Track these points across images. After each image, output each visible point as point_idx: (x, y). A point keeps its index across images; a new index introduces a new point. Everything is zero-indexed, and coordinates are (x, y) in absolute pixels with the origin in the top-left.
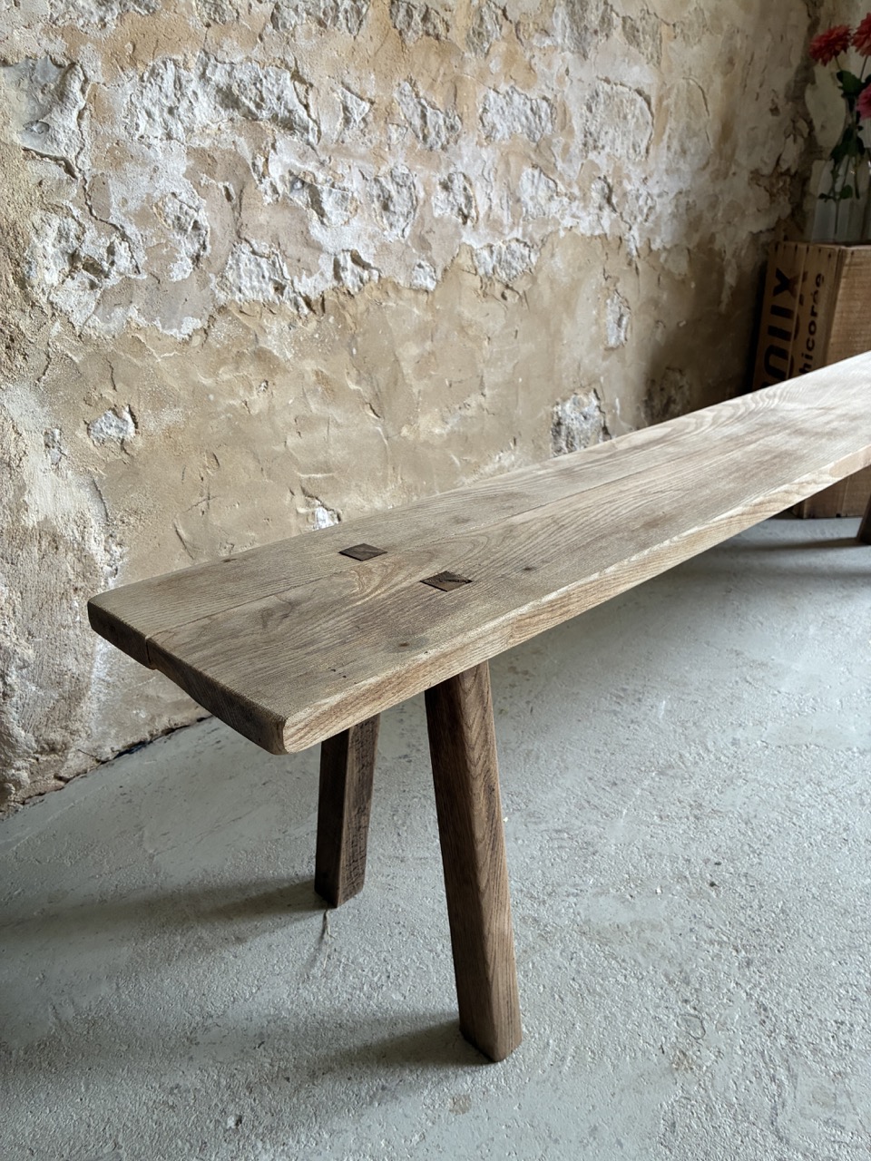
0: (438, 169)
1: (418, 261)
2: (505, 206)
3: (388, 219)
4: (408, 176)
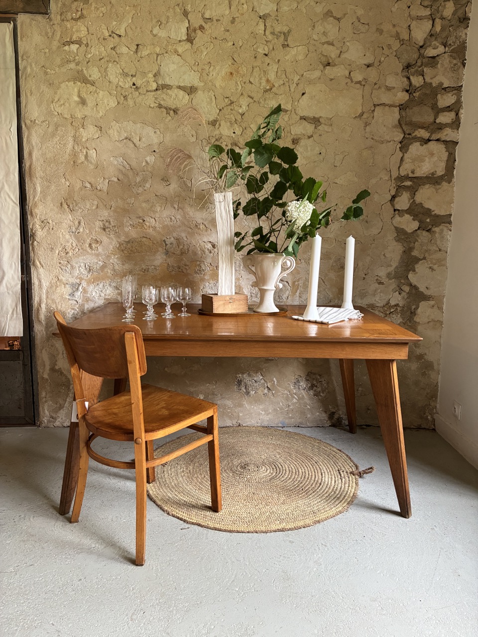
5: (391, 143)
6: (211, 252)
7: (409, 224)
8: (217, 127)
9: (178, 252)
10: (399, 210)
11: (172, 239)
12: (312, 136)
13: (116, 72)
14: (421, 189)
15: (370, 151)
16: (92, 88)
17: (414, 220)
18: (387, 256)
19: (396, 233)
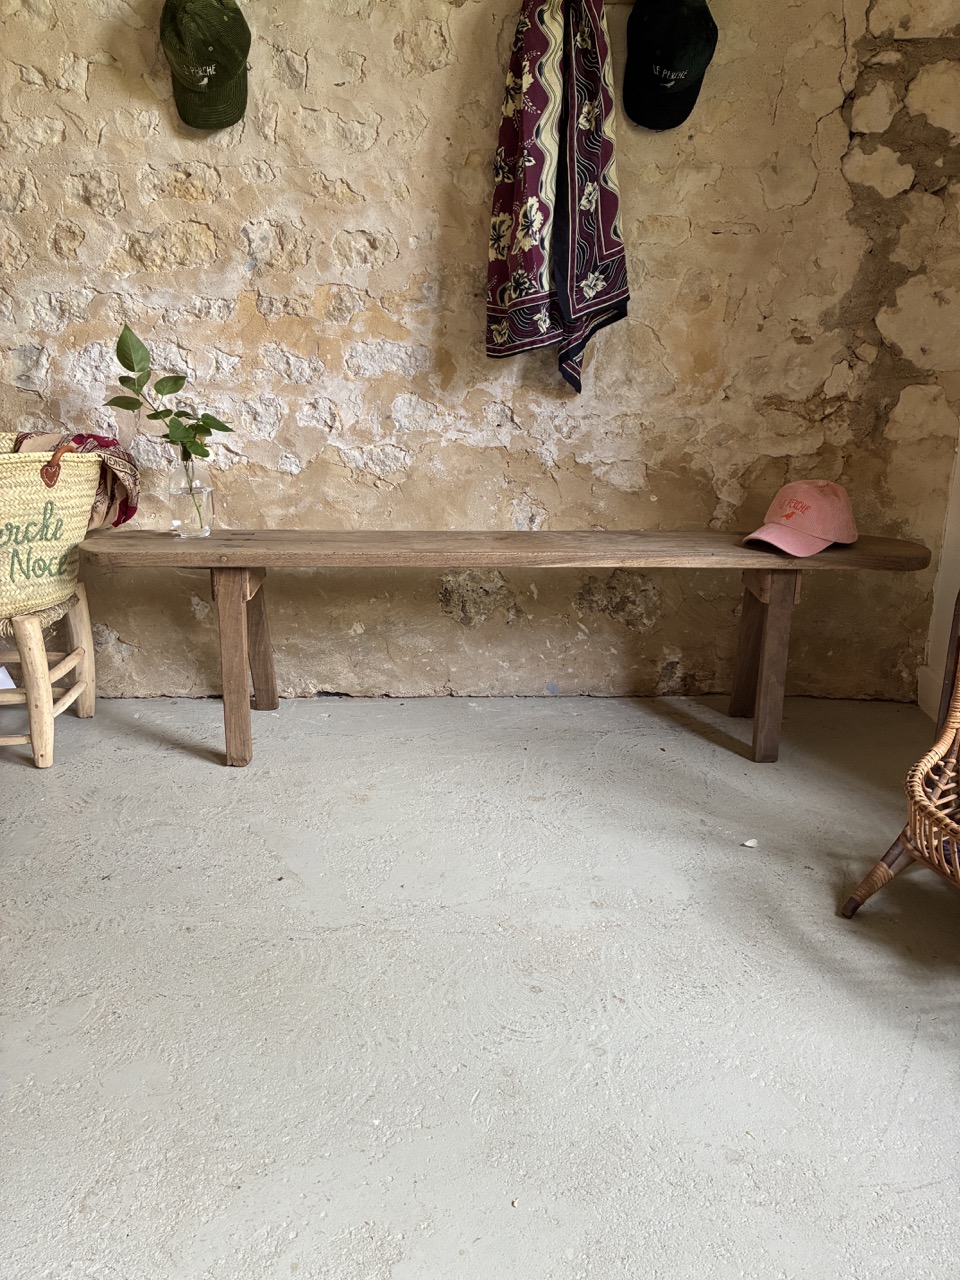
0: (304, 396)
1: (284, 454)
2: (375, 421)
3: (256, 425)
4: (273, 400)
6: (365, 261)
7: (889, 174)
9: (282, 261)
10: (862, 135)
11: (266, 223)
14: (925, 75)
17: (901, 162)
18: (823, 265)
19: (850, 201)
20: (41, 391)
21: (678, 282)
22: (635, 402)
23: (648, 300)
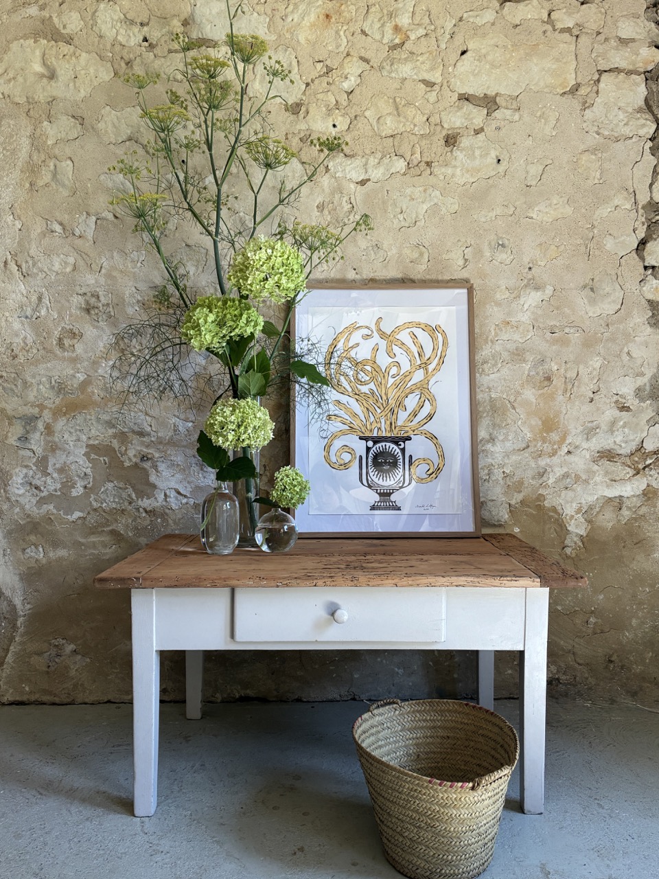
5: (634, 140)
8: (302, 116)
10: (653, 267)
12: (482, 130)
13: (112, 19)
15: (594, 157)
16: (66, 49)
18: (634, 355)
19: (649, 311)
20: (35, 449)
21: (527, 366)
22: (498, 455)
23: (505, 380)
